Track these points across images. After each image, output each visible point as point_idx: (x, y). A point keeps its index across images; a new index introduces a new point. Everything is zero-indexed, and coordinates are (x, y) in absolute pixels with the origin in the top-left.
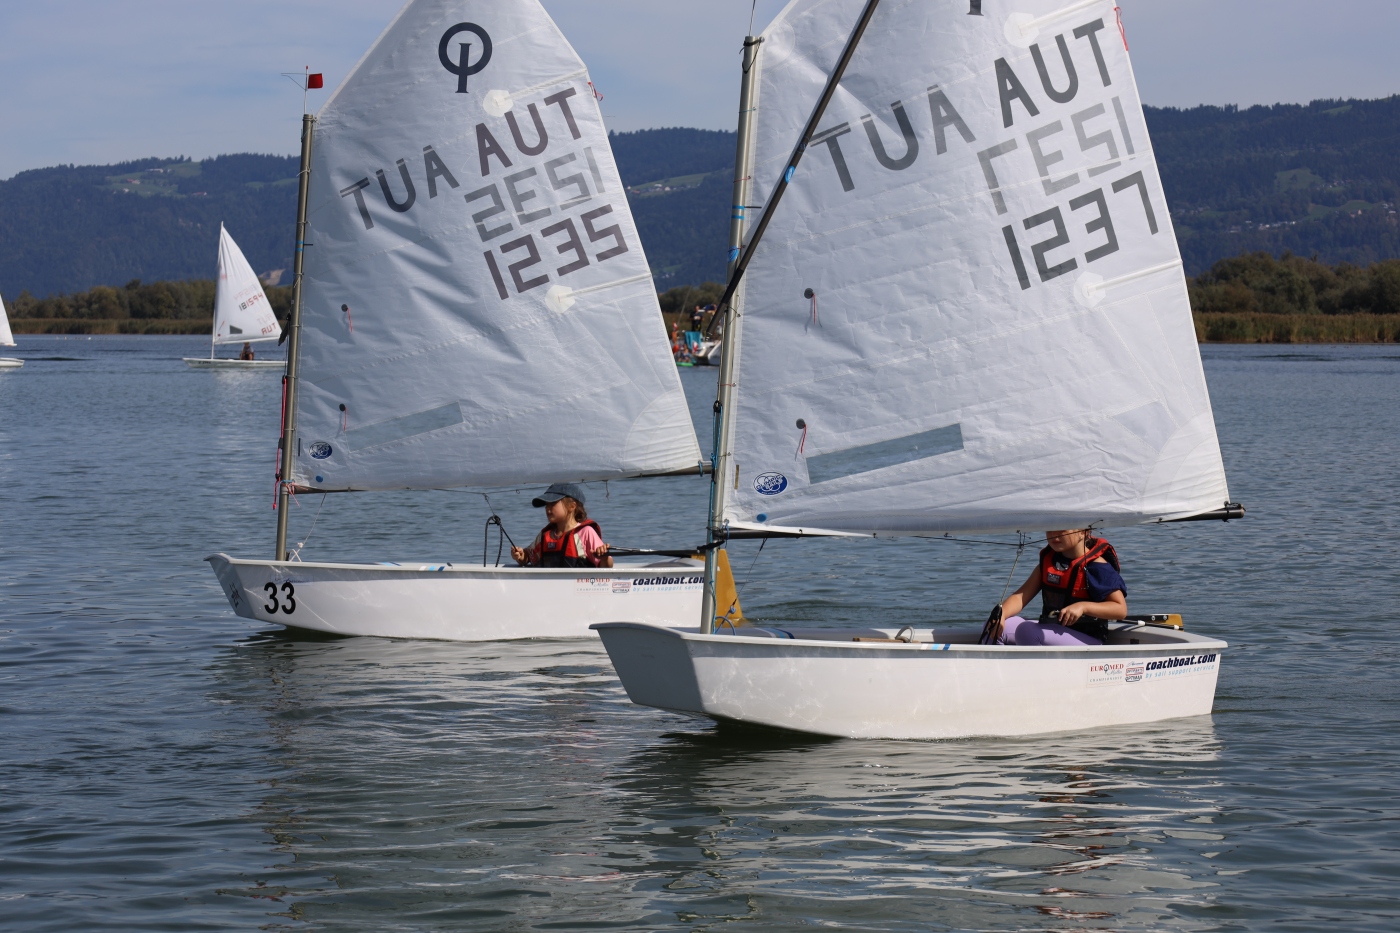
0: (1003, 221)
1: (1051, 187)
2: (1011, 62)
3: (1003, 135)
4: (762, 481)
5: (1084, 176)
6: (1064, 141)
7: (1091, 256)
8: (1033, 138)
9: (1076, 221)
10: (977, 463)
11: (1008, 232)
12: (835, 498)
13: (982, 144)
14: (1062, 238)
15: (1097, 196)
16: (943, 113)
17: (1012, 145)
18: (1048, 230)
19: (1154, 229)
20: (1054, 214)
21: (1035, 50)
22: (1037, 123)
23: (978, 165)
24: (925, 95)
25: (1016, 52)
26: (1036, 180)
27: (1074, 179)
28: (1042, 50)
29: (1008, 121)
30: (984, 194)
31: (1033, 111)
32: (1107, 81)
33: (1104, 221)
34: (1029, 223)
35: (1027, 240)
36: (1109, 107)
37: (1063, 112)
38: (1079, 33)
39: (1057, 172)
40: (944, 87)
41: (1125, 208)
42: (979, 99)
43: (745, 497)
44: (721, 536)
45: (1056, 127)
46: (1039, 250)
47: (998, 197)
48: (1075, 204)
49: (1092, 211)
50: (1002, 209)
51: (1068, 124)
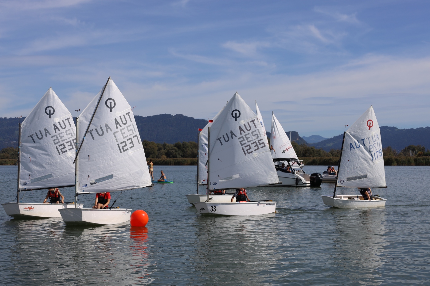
0: (117, 143)
1: (124, 138)
2: (117, 119)
3: (116, 130)
4: (83, 185)
5: (129, 136)
6: (126, 130)
7: (130, 148)
8: (121, 130)
9: (128, 143)
10: (115, 180)
11: (118, 145)
12: (94, 187)
13: (113, 132)
14: (126, 145)
15: (131, 139)
16: (107, 127)
17: (118, 132)
18: (124, 144)
19: (139, 143)
20: (125, 142)
21: (120, 117)
22: (121, 128)
23: (113, 135)
24: (104, 124)
25: (118, 117)
26: (122, 137)
27: (127, 136)
29: (117, 128)
30: (114, 139)
31: (121, 126)
32: (131, 121)
33: (132, 142)
34: (121, 143)
35: (121, 146)
36: (132, 125)
37: (125, 126)
38: (127, 114)
39: (125, 135)
40: (107, 123)
41: (135, 140)
42: (112, 125)
43: (81, 188)
44: (78, 194)
45: (124, 128)
46: (123, 147)
47: (116, 139)
48: (128, 140)
49: (130, 141)
50: (117, 141)
51: (126, 128)
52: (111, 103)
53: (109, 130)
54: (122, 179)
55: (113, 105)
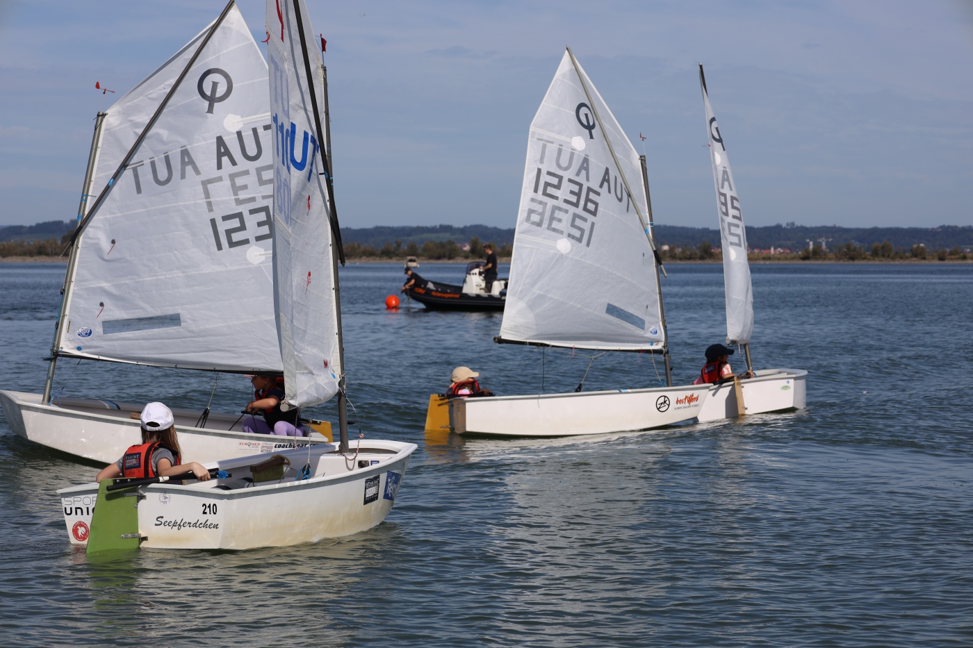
0: (212, 215)
1: (239, 202)
2: (225, 138)
3: (216, 173)
4: (80, 330)
5: (259, 199)
6: (251, 180)
7: (258, 239)
8: (232, 177)
9: (251, 221)
10: (186, 334)
11: (213, 222)
12: (115, 343)
13: (204, 177)
14: (243, 227)
15: (265, 209)
16: (187, 160)
17: (220, 179)
18: (235, 223)
20: (239, 216)
21: (239, 134)
22: (235, 169)
23: (201, 187)
24: (179, 150)
25: (229, 134)
26: (231, 197)
27: (253, 199)
28: (243, 134)
29: (219, 166)
30: (202, 202)
31: (234, 163)
33: (268, 222)
34: (225, 218)
35: (223, 227)
37: (252, 166)
38: (266, 129)
39: (244, 195)
40: (189, 147)
42: (206, 155)
43: (72, 337)
44: (56, 355)
45: (246, 173)
46: (229, 233)
47: (209, 204)
48: (252, 212)
49: (262, 217)
50: (211, 210)
51: (253, 173)
52: (215, 85)
53: (189, 169)
54: (211, 335)
55: (221, 91)
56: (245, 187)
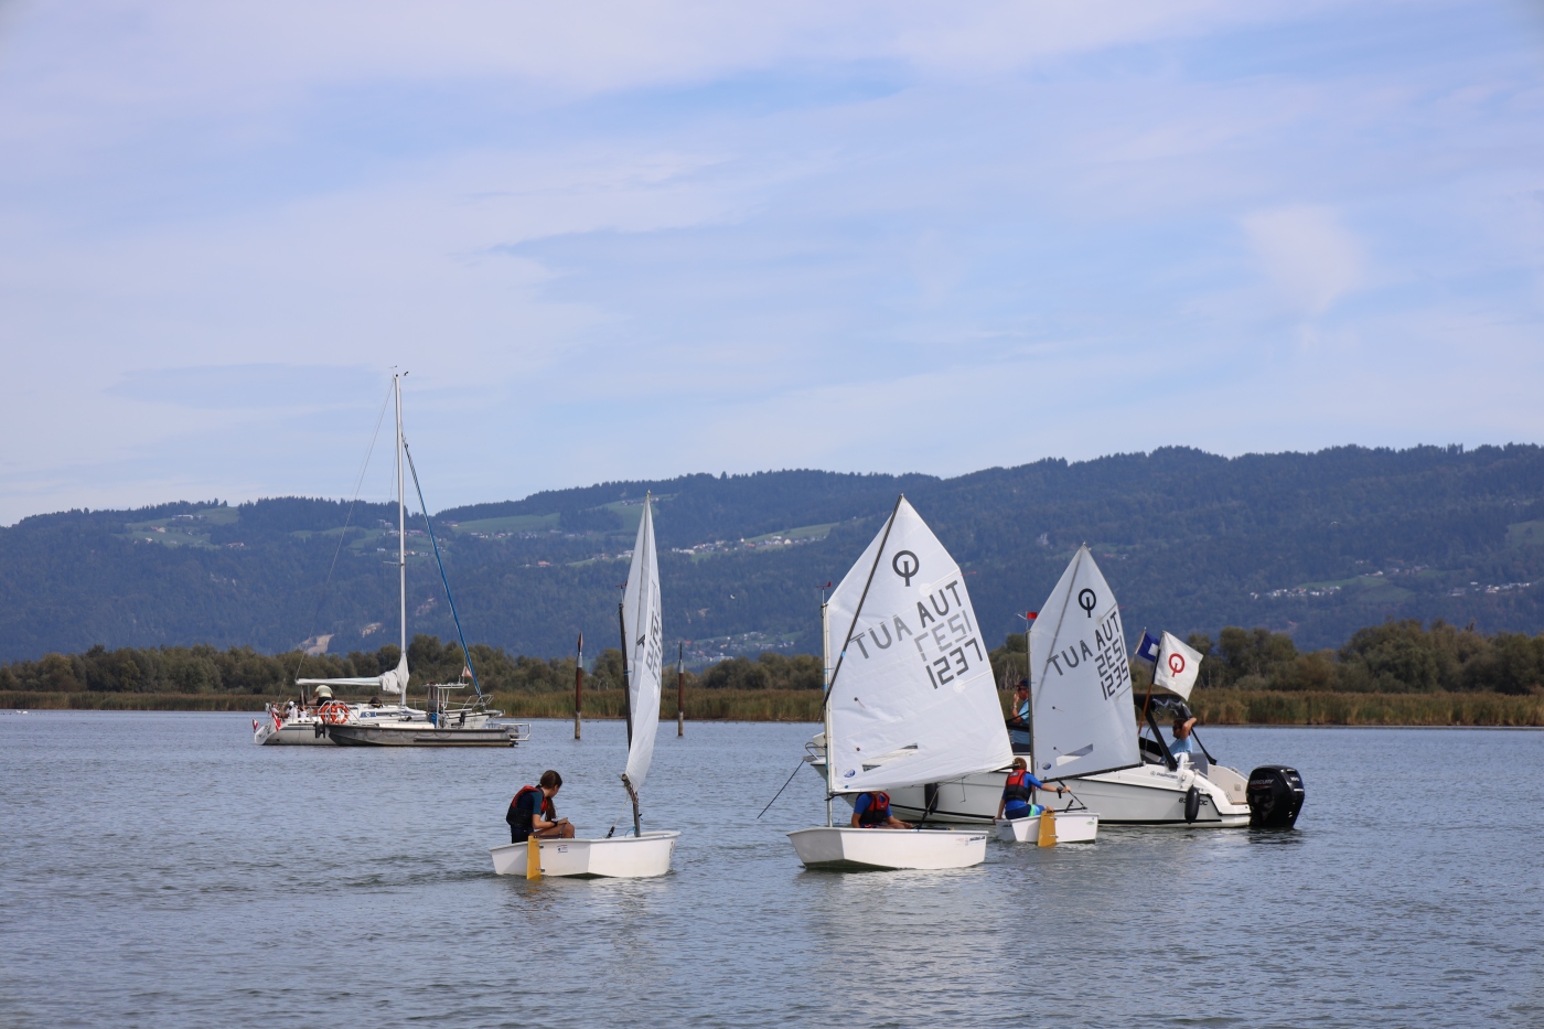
0: (926, 664)
1: (942, 649)
2: (923, 603)
3: (923, 631)
4: (846, 773)
5: (954, 643)
6: (946, 630)
7: (959, 673)
8: (934, 631)
9: (952, 660)
10: (924, 757)
11: (928, 668)
12: (873, 776)
13: (915, 636)
14: (948, 668)
15: (959, 650)
16: (900, 625)
17: (926, 635)
18: (942, 666)
19: (981, 659)
20: (944, 659)
21: (931, 597)
22: (935, 624)
23: (915, 644)
24: (892, 619)
25: (924, 598)
26: (937, 646)
27: (950, 645)
28: (933, 596)
29: (924, 626)
30: (918, 654)
31: (933, 620)
32: (960, 605)
33: (963, 659)
34: (936, 663)
35: (935, 670)
36: (961, 613)
37: (944, 618)
38: (948, 587)
39: (944, 643)
40: (899, 616)
41: (970, 652)
42: (912, 618)
43: (840, 779)
44: (830, 795)
45: (942, 625)
46: (940, 673)
47: (923, 655)
48: (952, 654)
49: (958, 656)
50: (925, 659)
51: (947, 624)
52: (906, 564)
53: (903, 632)
54: (939, 754)
55: (911, 568)
56: (943, 637)
